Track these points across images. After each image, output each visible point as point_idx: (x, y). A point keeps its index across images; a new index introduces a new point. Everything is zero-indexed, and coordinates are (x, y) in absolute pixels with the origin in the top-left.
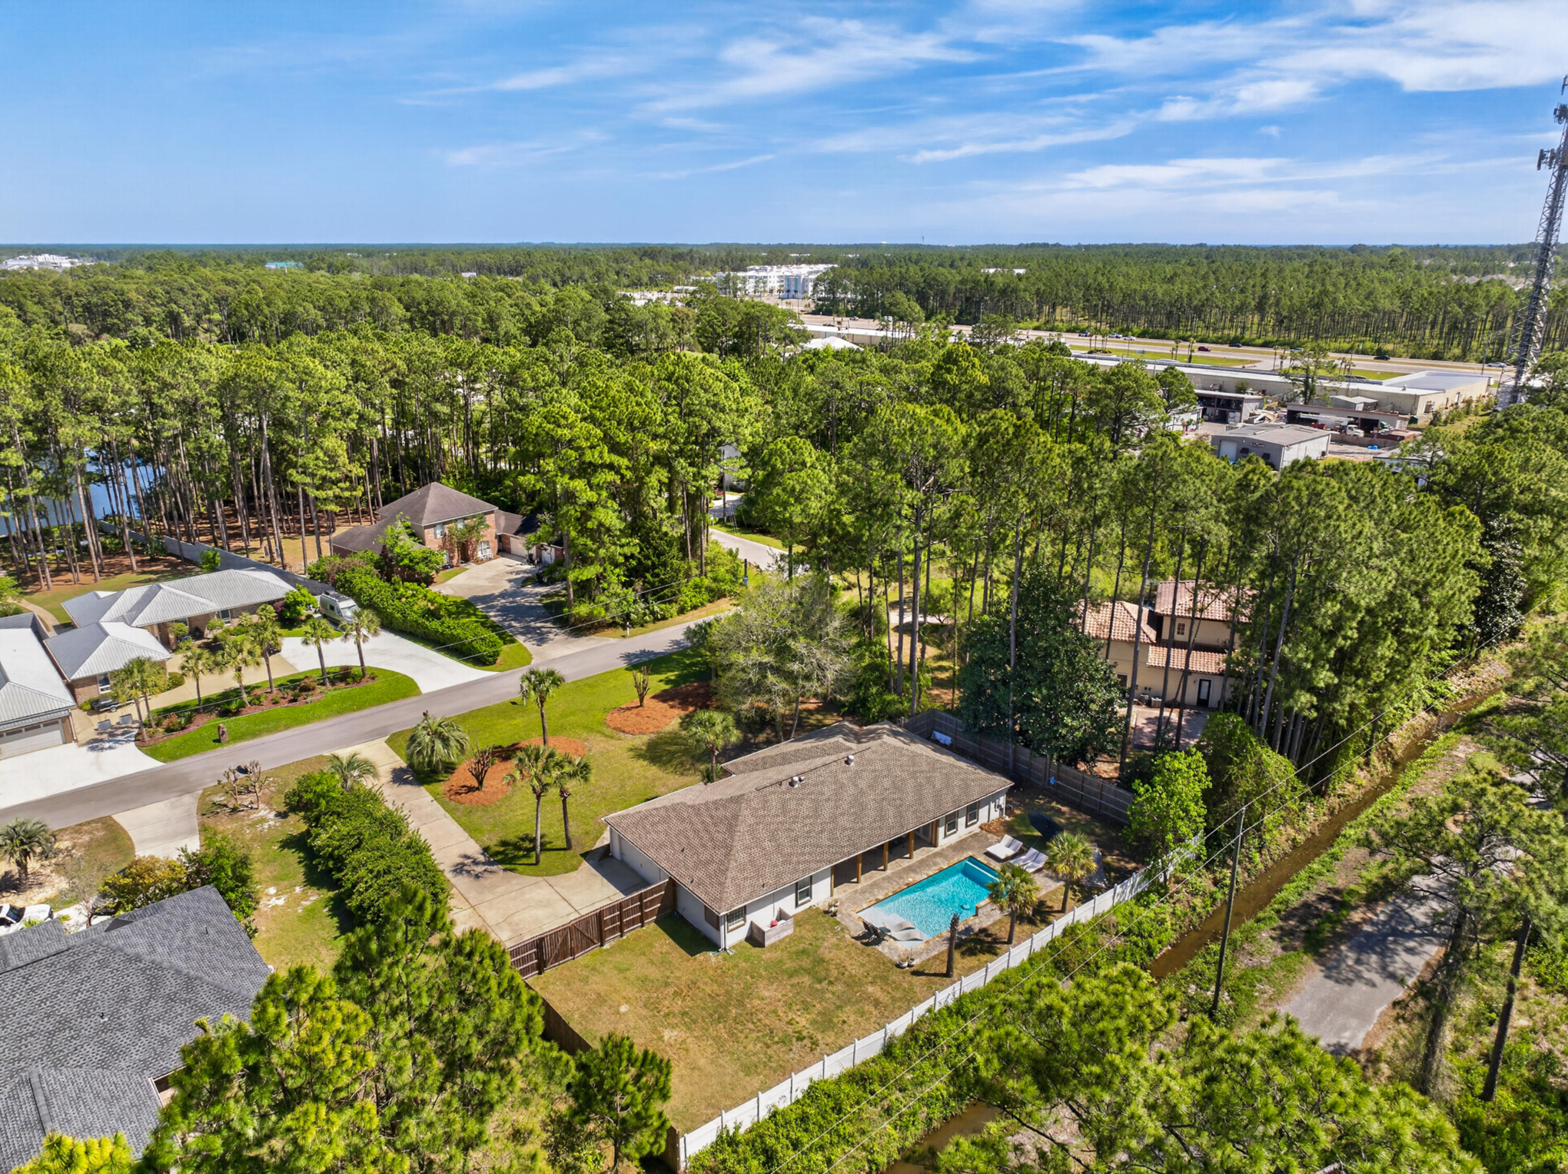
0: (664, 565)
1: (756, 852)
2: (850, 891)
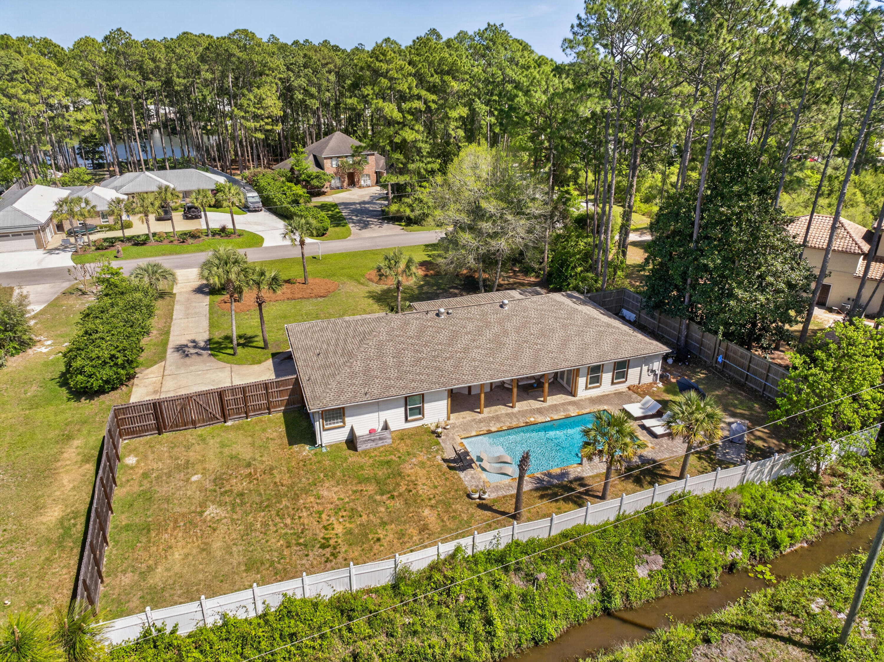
1: (374, 364)
2: (469, 418)
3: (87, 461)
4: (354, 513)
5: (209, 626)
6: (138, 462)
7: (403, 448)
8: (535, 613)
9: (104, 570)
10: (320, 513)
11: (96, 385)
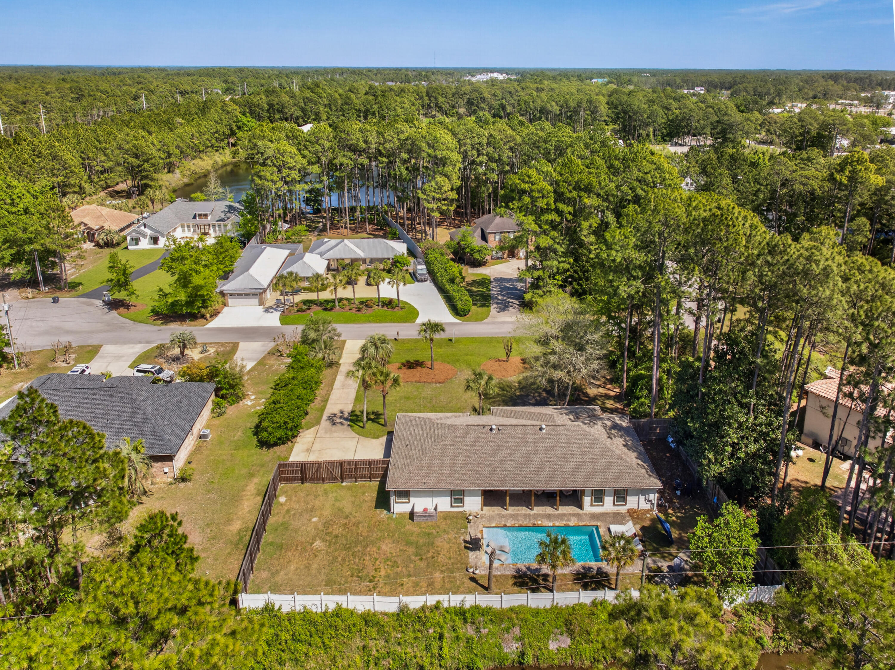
0: (587, 279)
1: (436, 462)
2: (496, 512)
3: (259, 495)
4: (395, 564)
5: (297, 610)
6: (286, 501)
7: (443, 526)
8: (472, 652)
9: (254, 566)
10: (376, 559)
11: (272, 440)
